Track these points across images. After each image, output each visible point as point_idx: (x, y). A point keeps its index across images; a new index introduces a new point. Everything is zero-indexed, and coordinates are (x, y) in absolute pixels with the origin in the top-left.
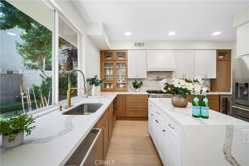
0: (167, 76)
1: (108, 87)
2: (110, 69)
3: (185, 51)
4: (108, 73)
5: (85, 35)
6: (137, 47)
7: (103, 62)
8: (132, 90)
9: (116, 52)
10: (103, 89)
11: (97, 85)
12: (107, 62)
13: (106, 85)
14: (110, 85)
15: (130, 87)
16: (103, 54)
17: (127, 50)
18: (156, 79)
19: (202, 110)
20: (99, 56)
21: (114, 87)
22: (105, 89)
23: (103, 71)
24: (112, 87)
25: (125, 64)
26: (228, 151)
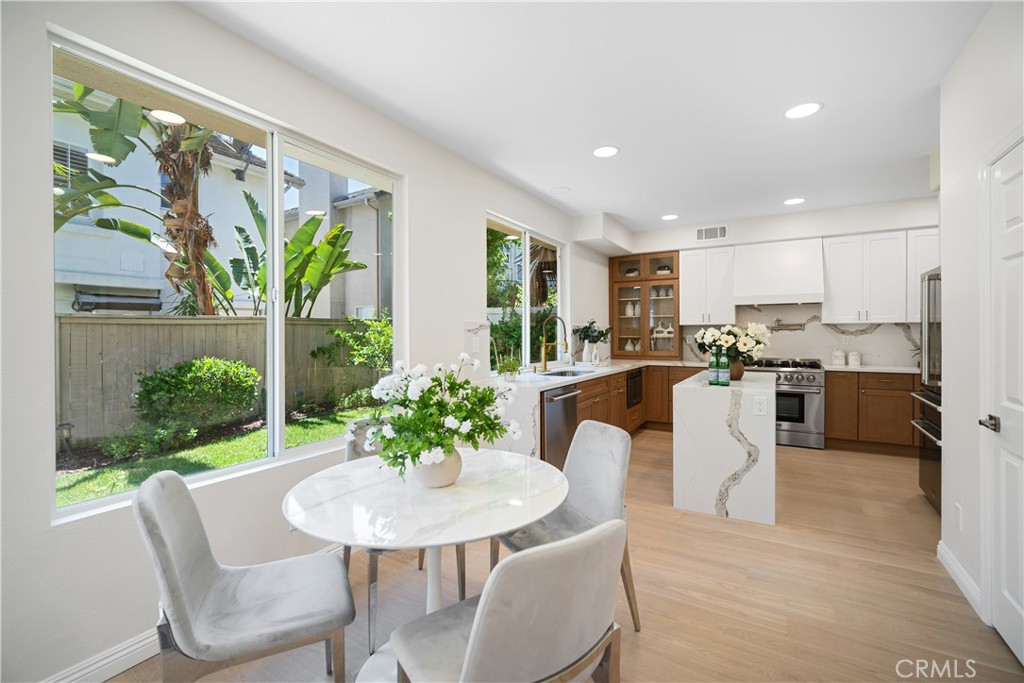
0: (809, 317)
1: (629, 347)
2: (634, 303)
3: (865, 236)
4: (629, 312)
5: (569, 245)
6: (704, 240)
7: (617, 286)
8: (697, 356)
9: (648, 258)
10: (617, 352)
11: (594, 340)
12: (625, 285)
13: (623, 342)
14: (634, 341)
15: (692, 350)
16: (617, 266)
17: (678, 251)
18: (773, 325)
19: (720, 375)
20: (604, 272)
21: (643, 346)
22: (620, 352)
23: (616, 306)
24: (638, 348)
25: (671, 287)
26: (734, 423)
